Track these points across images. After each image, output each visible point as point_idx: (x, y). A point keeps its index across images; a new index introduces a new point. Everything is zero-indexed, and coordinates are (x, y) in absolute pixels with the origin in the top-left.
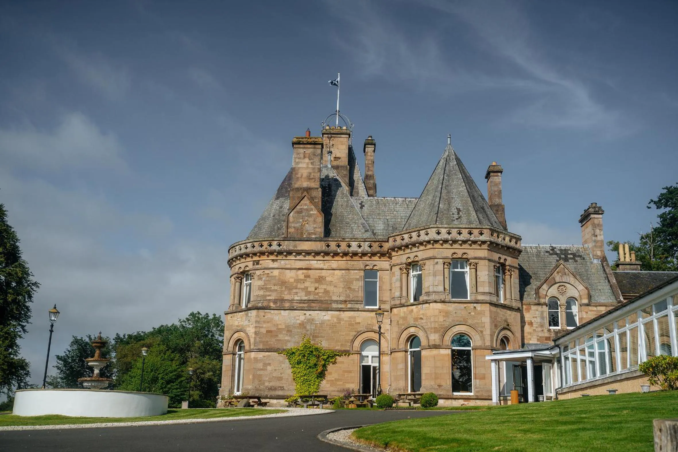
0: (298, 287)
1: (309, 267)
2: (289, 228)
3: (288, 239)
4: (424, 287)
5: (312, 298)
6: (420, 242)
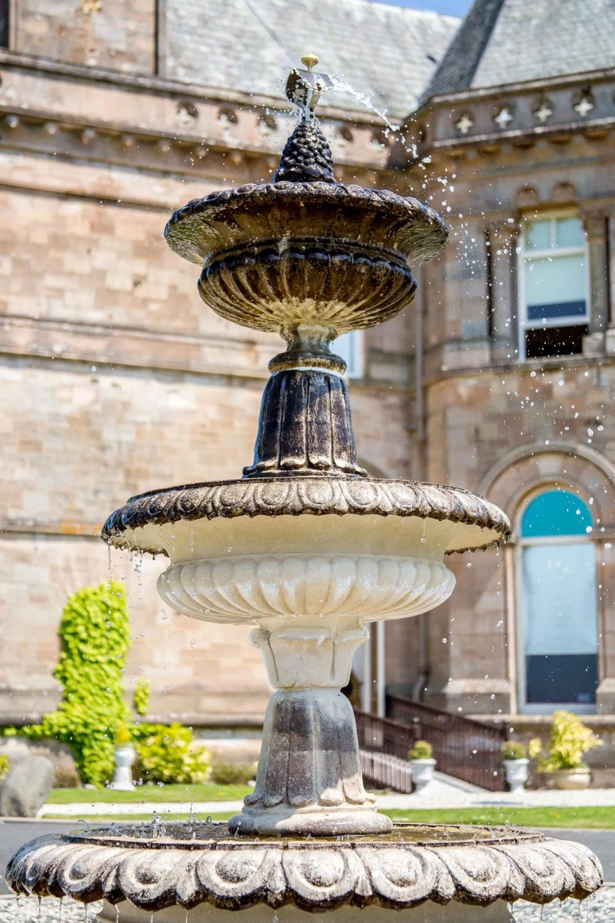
0: (66, 268)
1: (109, 193)
2: (27, 14)
3: (25, 60)
4: (601, 303)
5: (120, 318)
6: (595, 127)
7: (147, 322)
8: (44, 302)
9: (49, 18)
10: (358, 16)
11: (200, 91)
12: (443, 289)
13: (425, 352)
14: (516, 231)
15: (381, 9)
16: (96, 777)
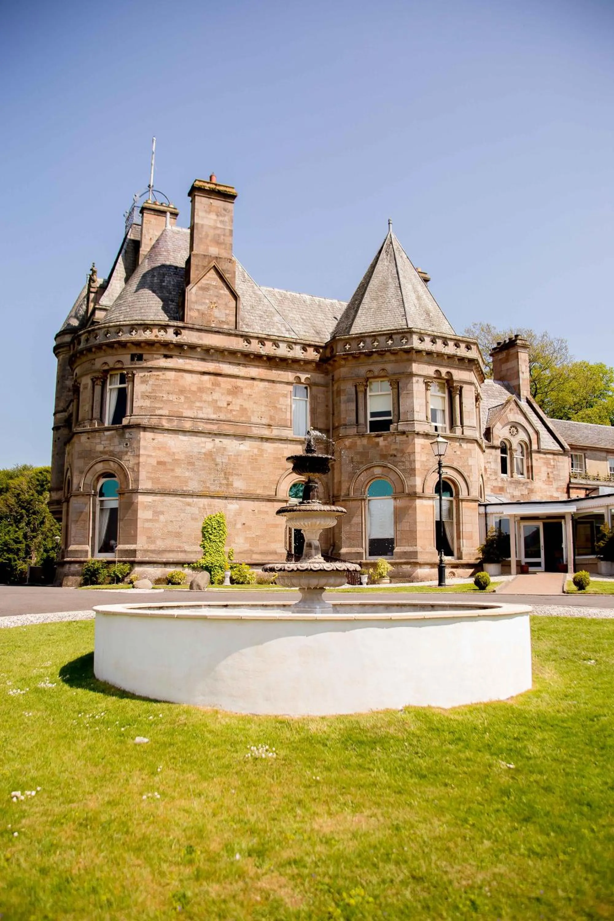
0: (203, 399)
1: (219, 372)
2: (191, 309)
3: (190, 326)
4: (396, 413)
5: (222, 417)
6: (394, 350)
7: (232, 419)
8: (195, 411)
9: (198, 310)
10: (308, 302)
11: (252, 335)
12: (340, 406)
13: (333, 429)
14: (367, 386)
15: (317, 299)
16: (216, 582)
